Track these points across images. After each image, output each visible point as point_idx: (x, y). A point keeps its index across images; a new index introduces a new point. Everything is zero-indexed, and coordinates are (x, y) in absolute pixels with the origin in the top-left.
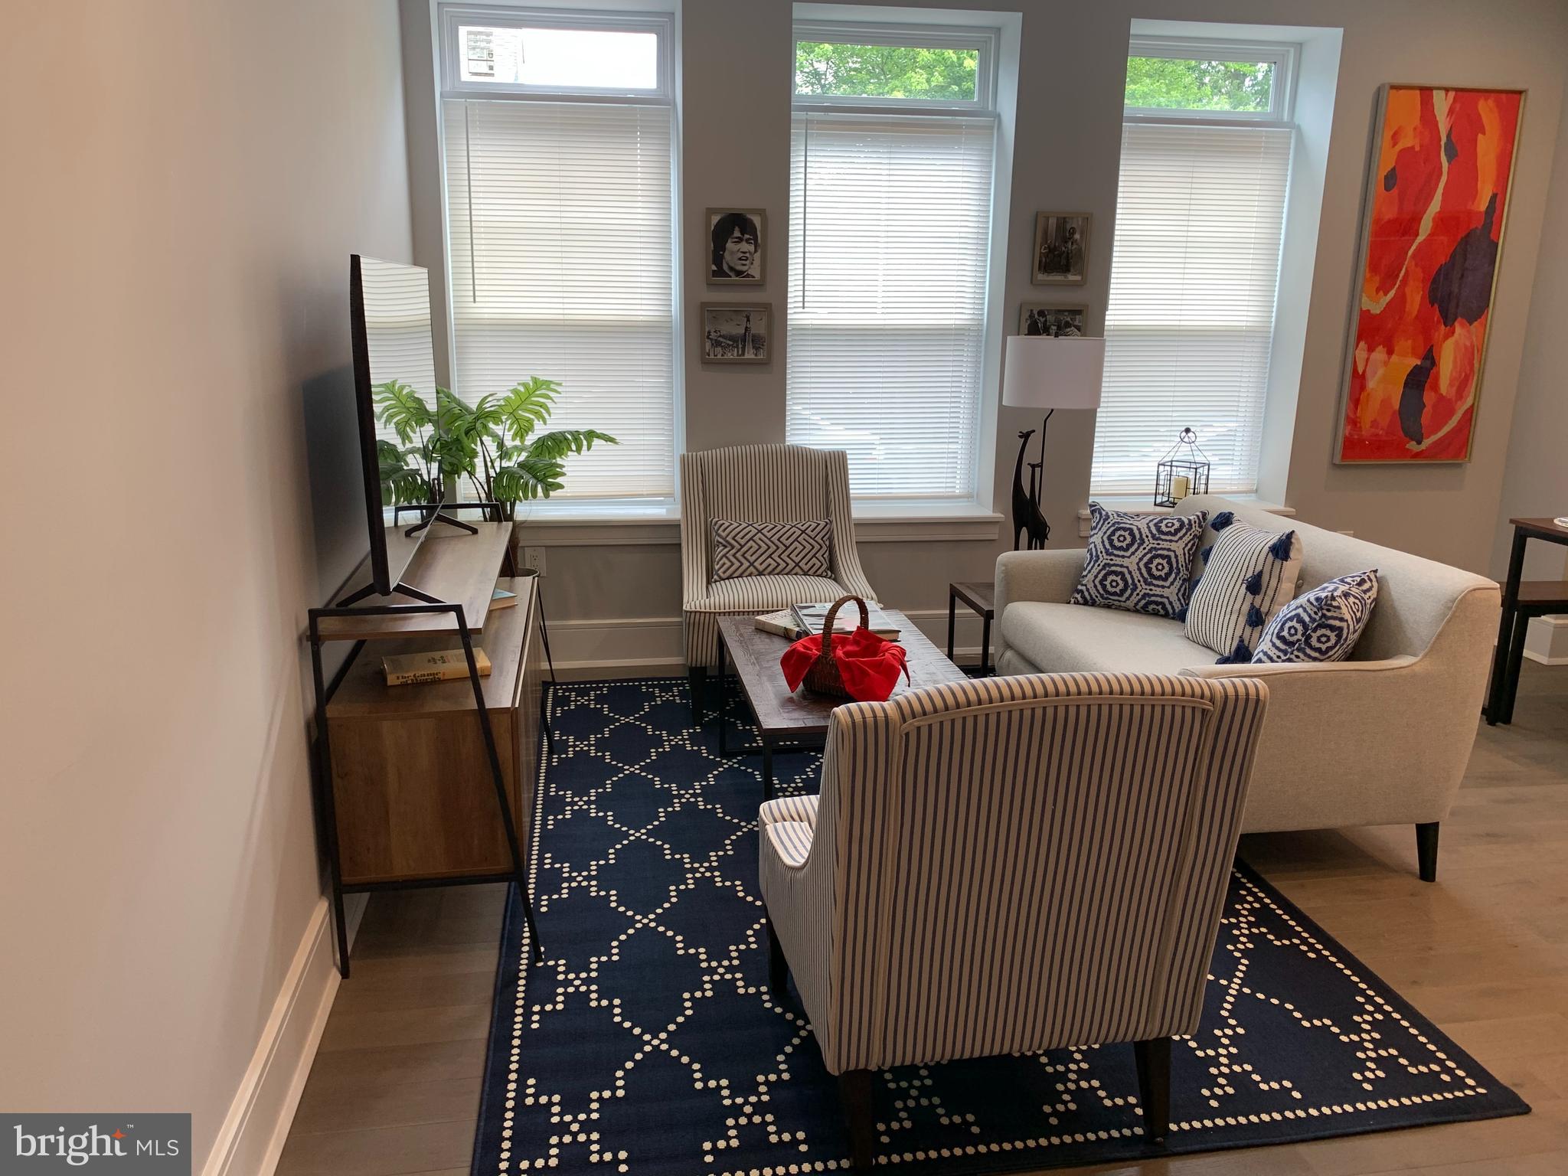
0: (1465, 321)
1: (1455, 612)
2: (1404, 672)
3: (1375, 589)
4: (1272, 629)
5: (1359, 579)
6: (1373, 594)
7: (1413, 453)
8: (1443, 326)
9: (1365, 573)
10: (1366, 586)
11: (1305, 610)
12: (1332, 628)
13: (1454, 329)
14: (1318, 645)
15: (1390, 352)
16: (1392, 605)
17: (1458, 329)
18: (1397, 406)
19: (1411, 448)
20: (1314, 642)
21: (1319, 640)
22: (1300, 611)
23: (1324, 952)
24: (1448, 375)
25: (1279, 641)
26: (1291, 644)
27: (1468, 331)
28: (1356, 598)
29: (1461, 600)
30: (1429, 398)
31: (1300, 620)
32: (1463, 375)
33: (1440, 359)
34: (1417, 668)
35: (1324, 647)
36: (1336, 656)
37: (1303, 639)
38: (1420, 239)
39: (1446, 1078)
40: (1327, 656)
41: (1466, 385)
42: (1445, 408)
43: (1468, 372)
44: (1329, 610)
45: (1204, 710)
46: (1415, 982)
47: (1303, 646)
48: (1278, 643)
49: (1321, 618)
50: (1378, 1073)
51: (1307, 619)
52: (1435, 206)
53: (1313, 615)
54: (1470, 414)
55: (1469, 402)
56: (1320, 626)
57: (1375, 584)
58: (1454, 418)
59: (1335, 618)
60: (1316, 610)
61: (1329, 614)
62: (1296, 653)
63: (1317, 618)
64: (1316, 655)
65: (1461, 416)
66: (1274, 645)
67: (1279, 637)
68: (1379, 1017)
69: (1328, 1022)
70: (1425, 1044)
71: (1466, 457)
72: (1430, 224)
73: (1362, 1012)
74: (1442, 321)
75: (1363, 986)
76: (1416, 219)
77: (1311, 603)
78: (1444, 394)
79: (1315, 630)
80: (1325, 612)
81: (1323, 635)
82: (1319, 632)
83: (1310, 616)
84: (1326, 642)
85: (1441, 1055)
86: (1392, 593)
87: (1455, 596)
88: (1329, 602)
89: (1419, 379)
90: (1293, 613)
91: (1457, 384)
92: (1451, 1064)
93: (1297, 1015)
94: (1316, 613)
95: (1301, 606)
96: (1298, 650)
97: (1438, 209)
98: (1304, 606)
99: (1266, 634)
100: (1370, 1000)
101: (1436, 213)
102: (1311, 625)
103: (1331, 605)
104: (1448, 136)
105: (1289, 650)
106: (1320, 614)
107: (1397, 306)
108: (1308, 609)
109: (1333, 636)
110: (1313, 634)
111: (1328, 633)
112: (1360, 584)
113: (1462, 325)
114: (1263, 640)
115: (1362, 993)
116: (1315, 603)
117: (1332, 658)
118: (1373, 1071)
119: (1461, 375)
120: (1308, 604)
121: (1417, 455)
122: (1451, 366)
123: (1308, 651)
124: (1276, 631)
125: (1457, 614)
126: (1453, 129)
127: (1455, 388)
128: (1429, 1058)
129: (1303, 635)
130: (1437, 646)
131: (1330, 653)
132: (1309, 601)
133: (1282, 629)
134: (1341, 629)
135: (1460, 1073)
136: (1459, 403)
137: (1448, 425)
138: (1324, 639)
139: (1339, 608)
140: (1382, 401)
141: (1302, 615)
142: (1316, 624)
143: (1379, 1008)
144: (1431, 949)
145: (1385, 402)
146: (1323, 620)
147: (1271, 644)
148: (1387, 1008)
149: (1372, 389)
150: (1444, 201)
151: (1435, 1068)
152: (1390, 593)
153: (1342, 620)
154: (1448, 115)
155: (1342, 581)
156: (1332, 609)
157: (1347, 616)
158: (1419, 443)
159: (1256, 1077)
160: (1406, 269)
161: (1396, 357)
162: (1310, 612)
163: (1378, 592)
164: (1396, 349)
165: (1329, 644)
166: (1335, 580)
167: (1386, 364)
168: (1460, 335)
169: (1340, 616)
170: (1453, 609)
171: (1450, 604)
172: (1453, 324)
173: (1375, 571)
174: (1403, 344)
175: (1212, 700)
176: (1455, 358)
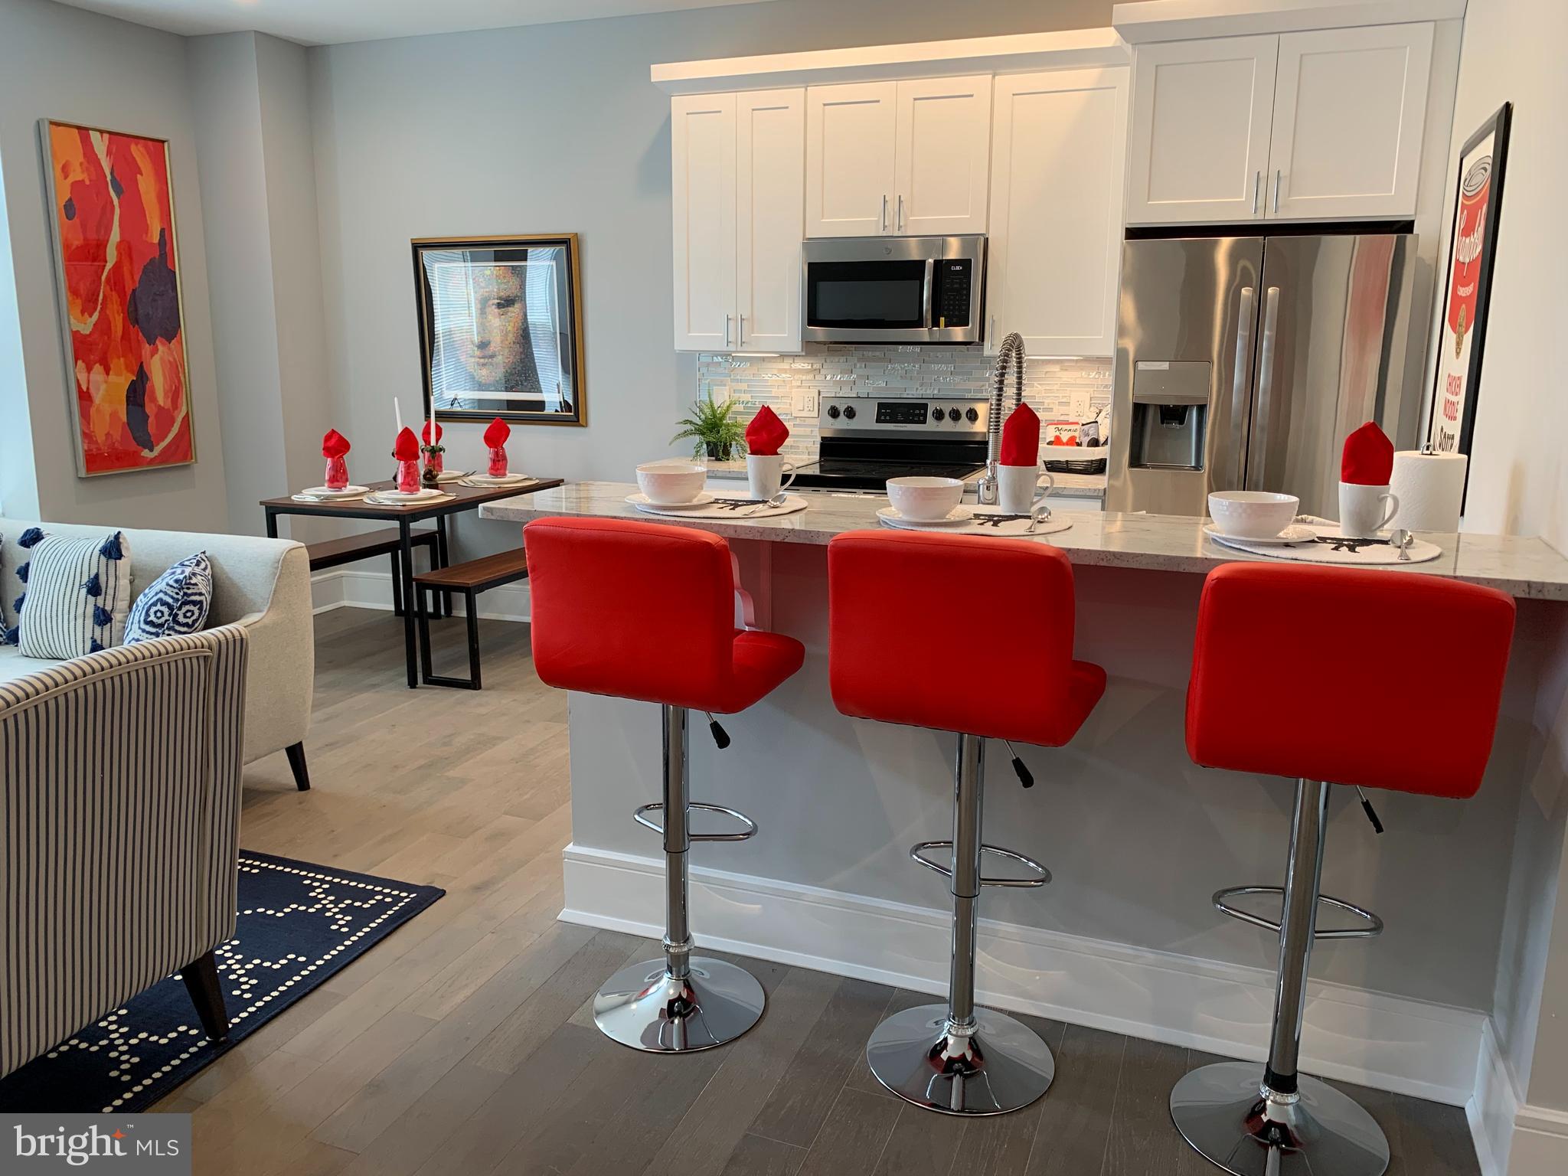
0: (164, 340)
1: (281, 570)
2: (257, 625)
3: (209, 567)
4: (136, 618)
5: (195, 561)
6: (209, 571)
7: (148, 460)
8: (147, 345)
9: (197, 556)
10: (203, 565)
11: (166, 594)
12: (194, 603)
13: (157, 346)
14: (185, 621)
15: (107, 371)
16: (226, 577)
17: (160, 348)
18: (124, 418)
19: (146, 456)
20: (181, 619)
21: (185, 617)
22: (161, 595)
23: (263, 865)
24: (162, 389)
25: (148, 626)
26: (161, 626)
27: (169, 349)
28: (202, 576)
29: (283, 560)
30: (150, 409)
31: (164, 603)
32: (174, 387)
33: (151, 373)
34: (266, 621)
35: (190, 621)
36: (199, 627)
37: (171, 619)
38: (109, 266)
39: (388, 900)
40: (193, 629)
41: (178, 397)
42: (166, 418)
43: (177, 385)
44: (188, 589)
45: (205, 657)
46: (336, 856)
47: (171, 625)
48: (148, 628)
49: (183, 597)
50: (346, 918)
51: (170, 601)
52: (115, 236)
53: (176, 596)
54: (186, 420)
55: (183, 414)
56: (185, 603)
57: (208, 563)
58: (175, 425)
59: (195, 594)
60: (177, 591)
61: (189, 592)
62: (167, 632)
63: (180, 598)
64: (185, 629)
65: (180, 423)
66: (144, 631)
67: (147, 623)
68: (326, 886)
69: (294, 906)
70: (365, 887)
71: (192, 459)
72: (115, 253)
73: (314, 889)
74: (145, 340)
75: (303, 873)
76: (102, 245)
77: (171, 586)
78: (162, 405)
79: (180, 608)
80: (185, 590)
81: (188, 611)
82: (184, 609)
83: (172, 597)
84: (191, 616)
85: (378, 889)
86: (225, 567)
87: (278, 557)
88: (188, 581)
89: (137, 394)
90: (155, 599)
91: (170, 395)
92: (387, 891)
93: (270, 912)
94: (177, 594)
95: (161, 591)
96: (168, 629)
97: (118, 240)
98: (164, 590)
99: (132, 623)
100: (314, 879)
101: (117, 242)
102: (175, 604)
103: (190, 584)
104: (112, 173)
105: (160, 631)
106: (182, 594)
107: (103, 326)
108: (169, 592)
109: (196, 609)
110: (179, 612)
111: (191, 608)
112: (198, 564)
113: (164, 345)
114: (131, 630)
115: (306, 877)
116: (175, 585)
117: (198, 629)
118: (342, 919)
119: (171, 386)
120: (168, 588)
121: (152, 461)
122: (161, 379)
123: (177, 628)
124: (142, 619)
125: (283, 572)
126: (114, 168)
127: (170, 400)
128: (372, 894)
129: (170, 615)
130: (275, 600)
131: (196, 625)
132: (168, 584)
133: (147, 614)
134: (201, 602)
135: (395, 893)
136: (176, 412)
137: (171, 432)
138: (189, 614)
139: (196, 584)
140: (111, 415)
141: (164, 599)
142: (180, 602)
143: (323, 881)
144: (333, 831)
145: (114, 415)
146: (185, 598)
147: (140, 631)
148: (327, 879)
149: (99, 405)
150: (122, 234)
151: (379, 897)
152: (222, 568)
153: (201, 594)
154: (107, 155)
155: (182, 565)
156: (191, 587)
157: (204, 591)
158: (151, 450)
159: (267, 964)
160: (103, 292)
161: (114, 377)
162: (171, 594)
163: (212, 569)
164: (112, 366)
165: (194, 617)
166: (175, 566)
167: (106, 382)
168: (163, 352)
169: (198, 591)
170: (280, 568)
171: (276, 565)
172: (155, 342)
173: (204, 553)
174: (118, 363)
175: (210, 648)
176: (163, 371)
